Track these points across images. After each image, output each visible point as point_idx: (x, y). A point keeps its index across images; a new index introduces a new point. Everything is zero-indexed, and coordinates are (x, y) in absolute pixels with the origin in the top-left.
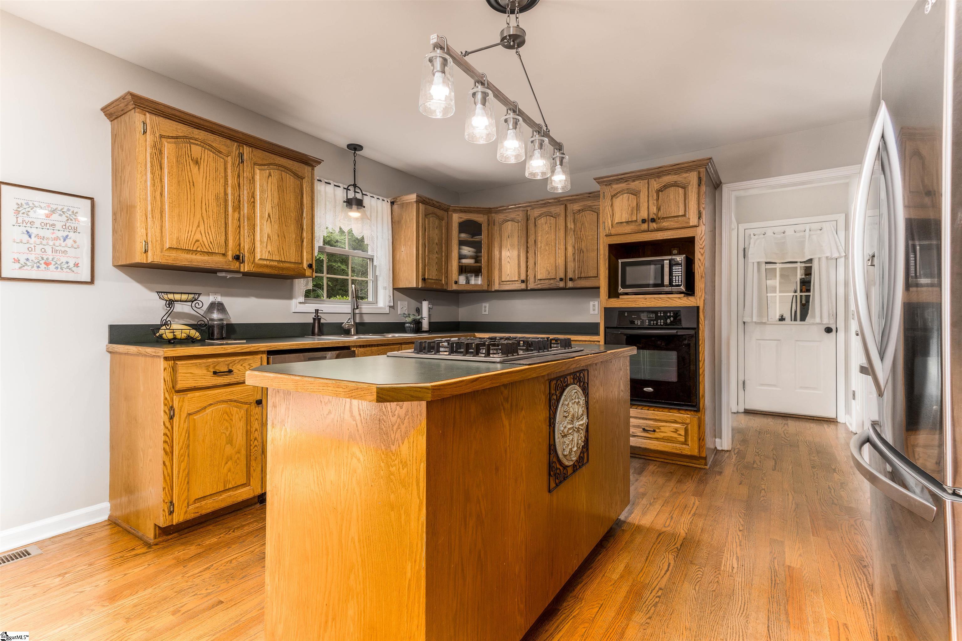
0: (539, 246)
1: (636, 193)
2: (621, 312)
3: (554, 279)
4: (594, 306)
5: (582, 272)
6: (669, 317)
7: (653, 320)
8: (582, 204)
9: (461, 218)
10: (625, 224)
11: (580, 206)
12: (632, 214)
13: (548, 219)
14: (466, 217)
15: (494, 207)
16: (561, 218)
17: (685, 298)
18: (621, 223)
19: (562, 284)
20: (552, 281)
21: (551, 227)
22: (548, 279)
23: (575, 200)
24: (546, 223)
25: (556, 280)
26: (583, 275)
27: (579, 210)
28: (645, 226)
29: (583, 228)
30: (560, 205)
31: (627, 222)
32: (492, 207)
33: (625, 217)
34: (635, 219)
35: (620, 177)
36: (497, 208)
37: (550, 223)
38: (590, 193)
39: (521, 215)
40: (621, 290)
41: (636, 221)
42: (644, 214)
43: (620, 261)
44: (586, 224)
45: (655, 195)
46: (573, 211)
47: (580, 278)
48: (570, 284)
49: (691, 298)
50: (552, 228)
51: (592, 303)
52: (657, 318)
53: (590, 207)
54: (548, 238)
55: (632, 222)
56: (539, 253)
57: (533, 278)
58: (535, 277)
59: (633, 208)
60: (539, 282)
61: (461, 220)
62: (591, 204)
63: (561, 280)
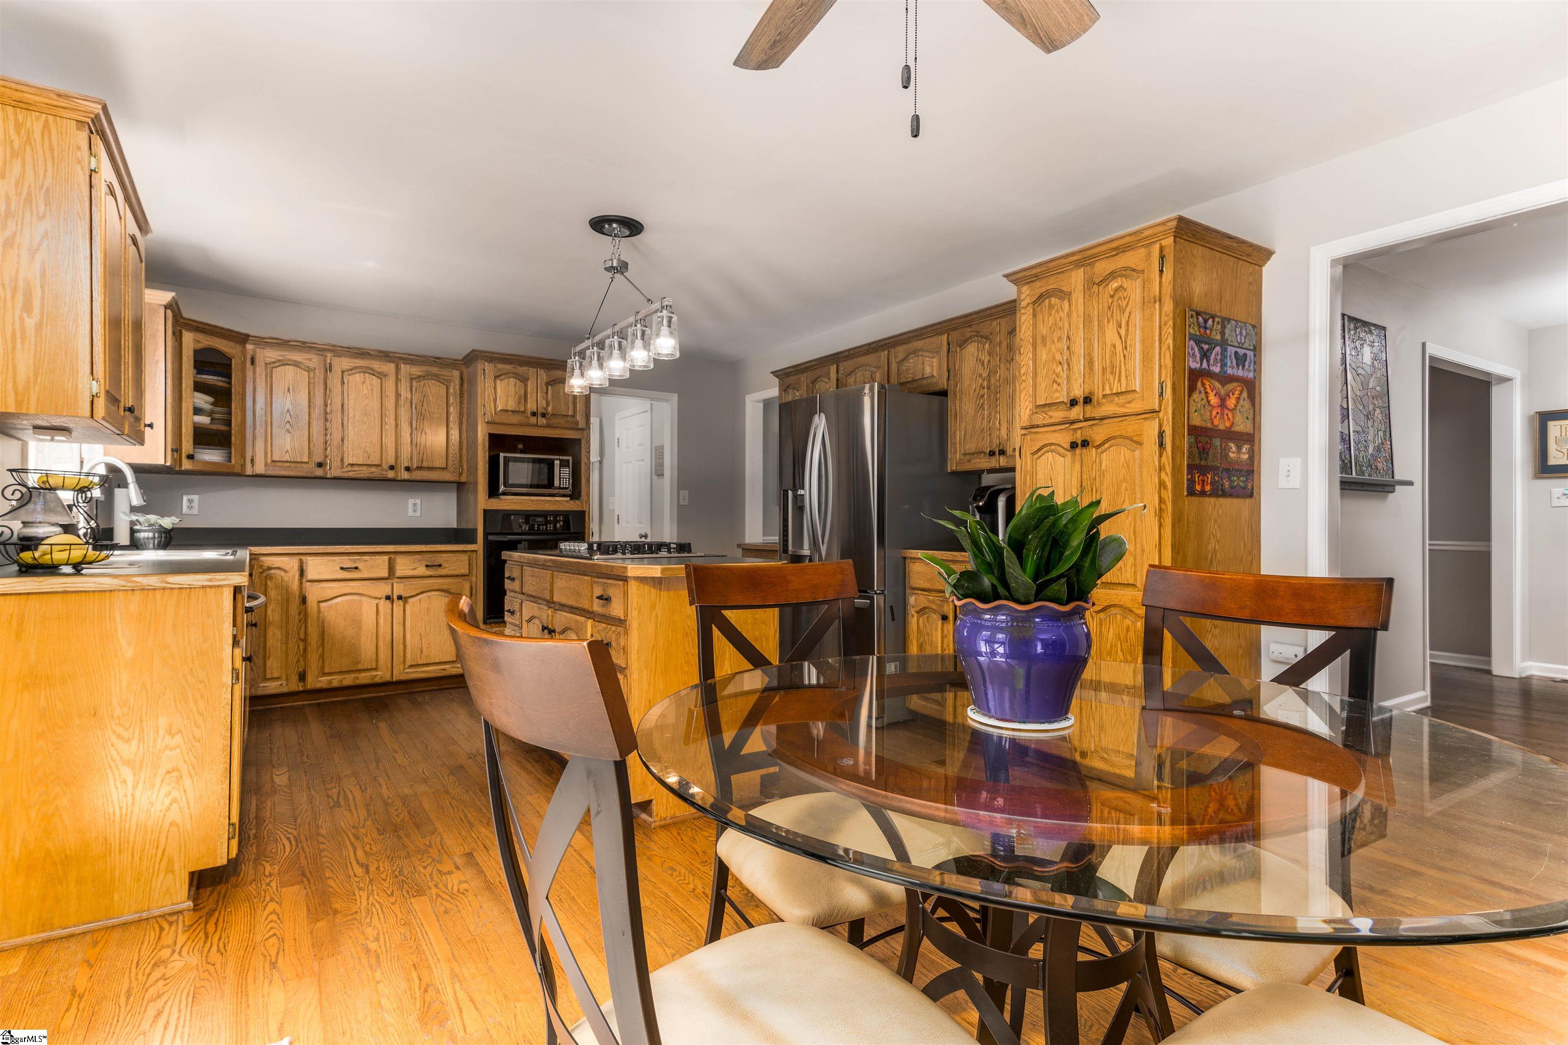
0: (351, 414)
1: (524, 380)
2: (507, 515)
3: (378, 465)
4: (415, 505)
5: (424, 460)
6: (559, 521)
7: (543, 525)
8: (424, 368)
9: (199, 342)
10: (510, 413)
11: (420, 371)
12: (519, 403)
13: (367, 378)
14: (207, 341)
15: (254, 335)
16: (391, 381)
17: (572, 502)
18: (507, 411)
19: (391, 474)
20: (373, 469)
21: (372, 390)
22: (366, 465)
23: (412, 360)
24: (363, 383)
25: (380, 468)
26: (425, 464)
27: (420, 376)
28: (533, 420)
29: (425, 402)
30: (390, 362)
31: (513, 412)
32: (251, 334)
33: (511, 405)
34: (522, 409)
35: (506, 357)
36: (264, 338)
37: (372, 385)
38: (438, 358)
39: (314, 360)
40: (502, 488)
41: (524, 412)
42: (531, 406)
43: (502, 455)
44: (431, 397)
45: (545, 387)
46: (410, 375)
47: (419, 468)
48: (405, 475)
49: (577, 502)
50: (375, 392)
51: (411, 502)
52: (547, 522)
53: (436, 375)
54: (367, 404)
55: (518, 412)
56: (350, 425)
57: (339, 460)
58: (342, 459)
59: (520, 396)
60: (349, 468)
61: (200, 346)
62: (439, 373)
63: (392, 468)
